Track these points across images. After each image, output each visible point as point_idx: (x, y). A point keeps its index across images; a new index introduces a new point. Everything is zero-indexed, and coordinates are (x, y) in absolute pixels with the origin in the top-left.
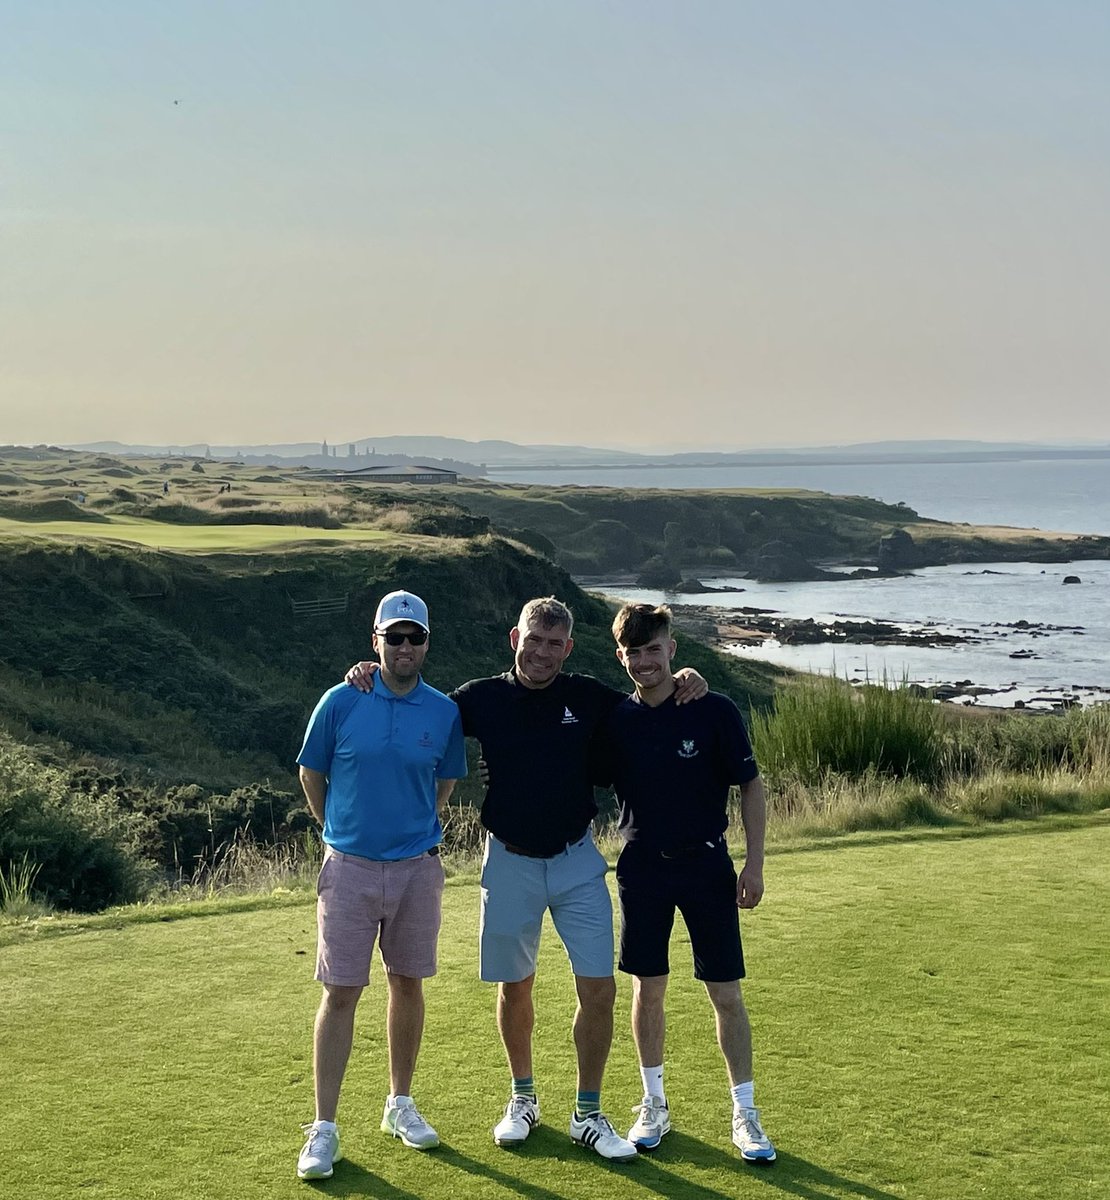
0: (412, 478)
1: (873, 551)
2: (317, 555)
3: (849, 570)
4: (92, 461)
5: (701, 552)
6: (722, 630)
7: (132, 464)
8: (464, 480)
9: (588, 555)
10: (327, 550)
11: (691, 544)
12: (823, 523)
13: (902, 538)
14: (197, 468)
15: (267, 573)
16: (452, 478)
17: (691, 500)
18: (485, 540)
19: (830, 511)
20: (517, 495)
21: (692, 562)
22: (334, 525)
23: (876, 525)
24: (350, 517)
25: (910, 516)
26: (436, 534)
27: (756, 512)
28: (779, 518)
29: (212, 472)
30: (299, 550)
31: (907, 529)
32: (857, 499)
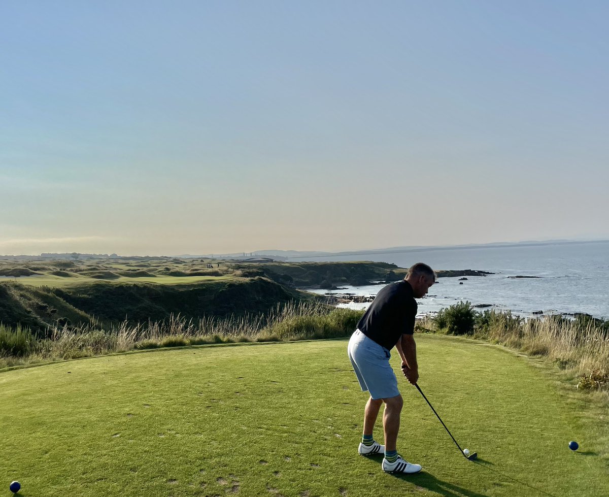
0: (261, 261)
1: (385, 277)
2: (206, 284)
3: (378, 282)
4: (171, 260)
5: (338, 279)
6: (339, 300)
7: (183, 260)
8: (275, 261)
9: (307, 280)
10: (210, 282)
11: (335, 276)
12: (371, 269)
13: (392, 273)
14: (202, 261)
15: (191, 289)
16: (272, 261)
17: (335, 264)
18: (257, 278)
19: (373, 266)
20: (287, 265)
21: (335, 282)
22: (221, 275)
23: (386, 270)
24: (226, 272)
25: (395, 267)
26: (248, 277)
27: (353, 267)
28: (359, 269)
29: (206, 261)
30: (202, 283)
31: (394, 271)
32: (381, 263)
